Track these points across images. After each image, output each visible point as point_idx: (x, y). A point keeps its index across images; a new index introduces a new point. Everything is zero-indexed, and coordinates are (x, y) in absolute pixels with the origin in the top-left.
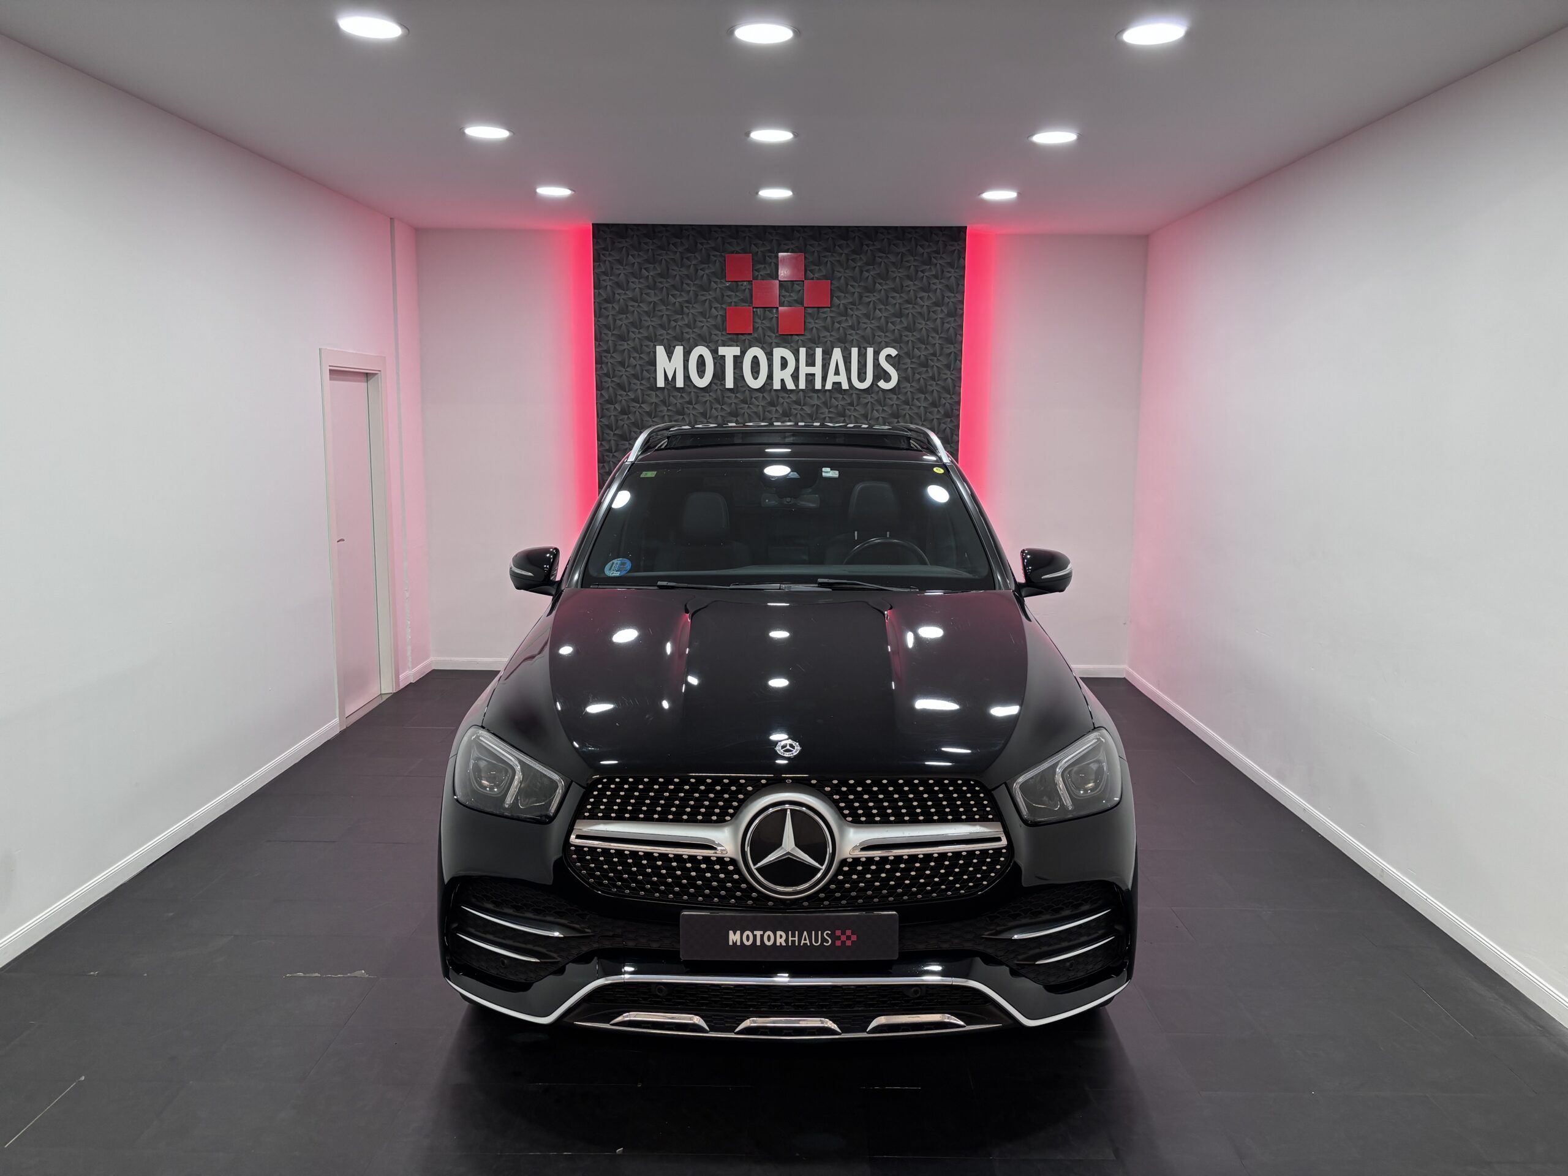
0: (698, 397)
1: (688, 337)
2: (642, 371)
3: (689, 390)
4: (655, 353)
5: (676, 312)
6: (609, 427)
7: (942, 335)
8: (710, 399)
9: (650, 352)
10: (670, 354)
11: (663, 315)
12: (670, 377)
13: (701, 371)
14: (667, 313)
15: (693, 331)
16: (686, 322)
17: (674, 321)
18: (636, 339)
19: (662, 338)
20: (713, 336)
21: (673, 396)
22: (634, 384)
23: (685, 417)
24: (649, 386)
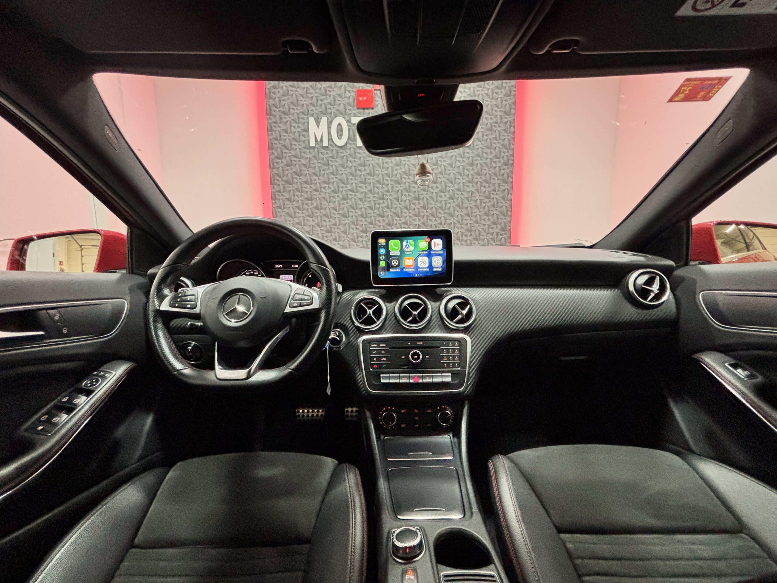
0: (338, 153)
1: (330, 111)
2: (300, 136)
3: (331, 148)
4: (308, 123)
5: (322, 95)
6: (278, 175)
7: (501, 109)
8: (346, 154)
9: (304, 123)
10: (318, 123)
11: (313, 97)
12: (319, 140)
13: (340, 136)
14: (316, 95)
15: (334, 108)
16: (329, 101)
17: (321, 100)
18: (295, 114)
19: (312, 112)
20: (347, 110)
21: (321, 153)
22: (295, 145)
23: (330, 167)
24: (304, 146)
